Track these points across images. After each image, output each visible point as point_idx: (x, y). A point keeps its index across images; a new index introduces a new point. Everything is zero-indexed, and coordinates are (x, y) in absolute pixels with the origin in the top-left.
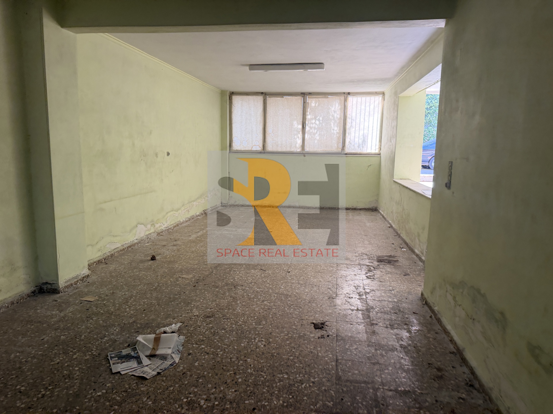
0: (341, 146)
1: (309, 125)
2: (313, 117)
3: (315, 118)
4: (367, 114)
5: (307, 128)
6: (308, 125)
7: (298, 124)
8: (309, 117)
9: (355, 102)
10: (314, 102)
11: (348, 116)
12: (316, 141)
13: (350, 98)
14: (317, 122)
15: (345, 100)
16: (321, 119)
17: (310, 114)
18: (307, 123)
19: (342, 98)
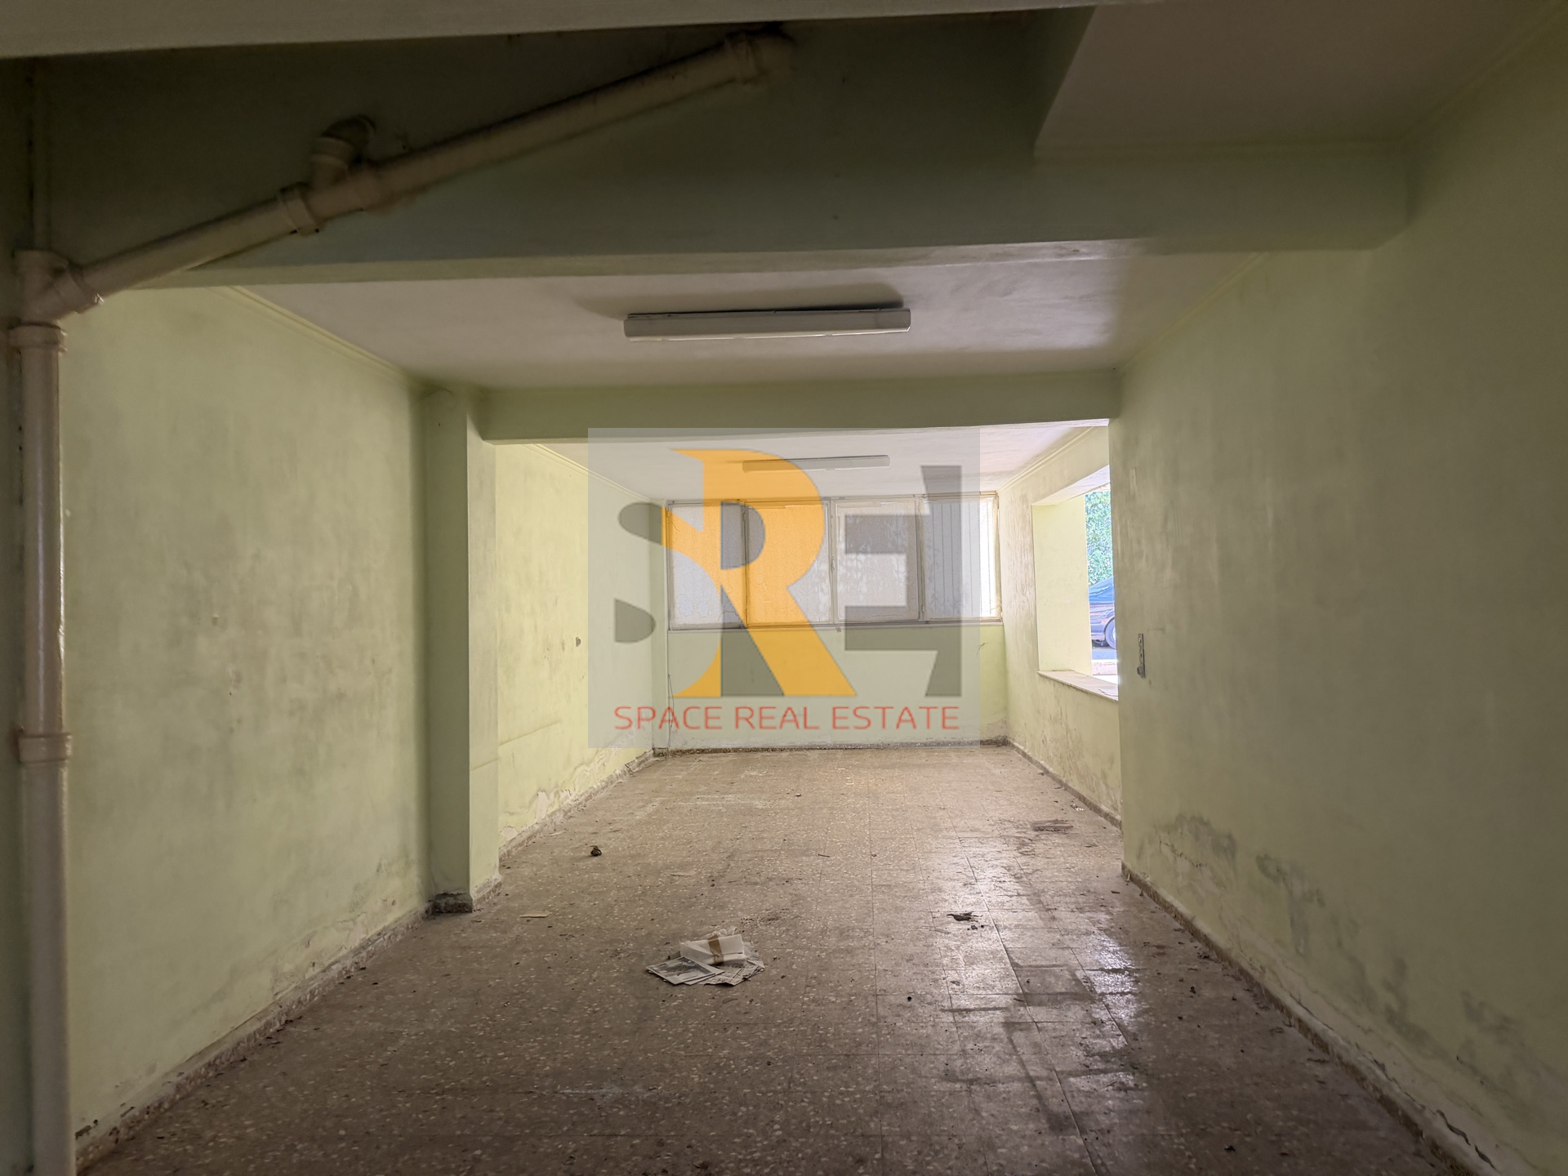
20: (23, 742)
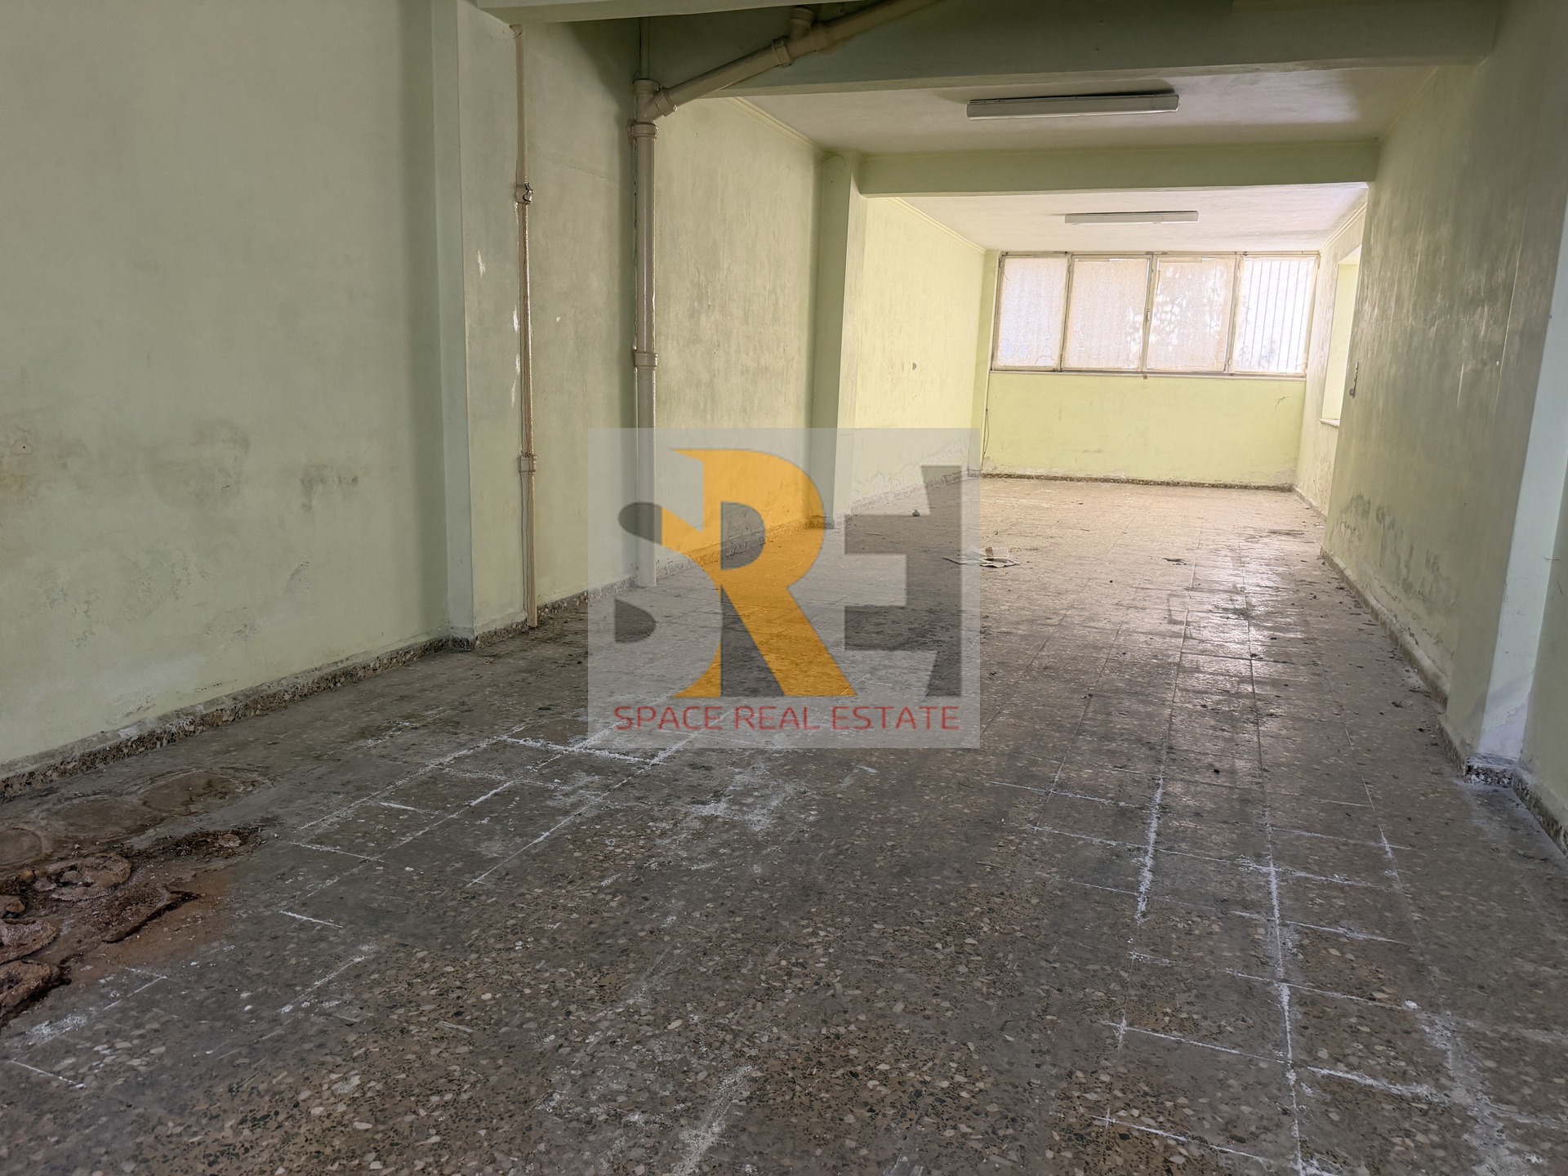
0: (1223, 356)
1: (1159, 316)
2: (1168, 299)
3: (1173, 302)
4: (1281, 294)
5: (1154, 322)
6: (1156, 315)
7: (1136, 313)
8: (1158, 299)
9: (1257, 271)
10: (1171, 270)
11: (1241, 299)
12: (1170, 348)
13: (1247, 263)
14: (1176, 310)
15: (1238, 266)
16: (1184, 303)
17: (1161, 293)
18: (1154, 310)
19: (1232, 263)
20: (637, 355)
